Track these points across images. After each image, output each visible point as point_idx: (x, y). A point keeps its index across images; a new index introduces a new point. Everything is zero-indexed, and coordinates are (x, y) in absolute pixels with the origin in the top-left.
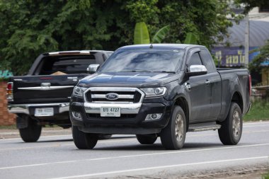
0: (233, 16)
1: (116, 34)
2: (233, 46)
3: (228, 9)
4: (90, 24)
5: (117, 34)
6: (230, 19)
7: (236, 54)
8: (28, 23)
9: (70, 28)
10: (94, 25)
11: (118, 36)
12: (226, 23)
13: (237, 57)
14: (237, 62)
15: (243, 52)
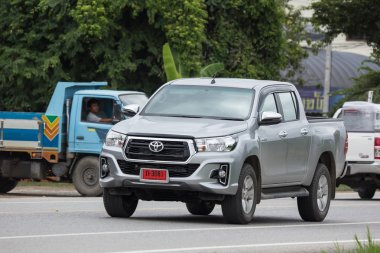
0: (309, 42)
1: (145, 61)
2: (307, 85)
3: (303, 32)
4: (110, 47)
5: (147, 62)
6: (305, 48)
7: (312, 97)
8: (23, 39)
9: (82, 50)
10: (116, 48)
11: (149, 64)
12: (299, 53)
13: (313, 101)
14: (313, 107)
15: (322, 94)
